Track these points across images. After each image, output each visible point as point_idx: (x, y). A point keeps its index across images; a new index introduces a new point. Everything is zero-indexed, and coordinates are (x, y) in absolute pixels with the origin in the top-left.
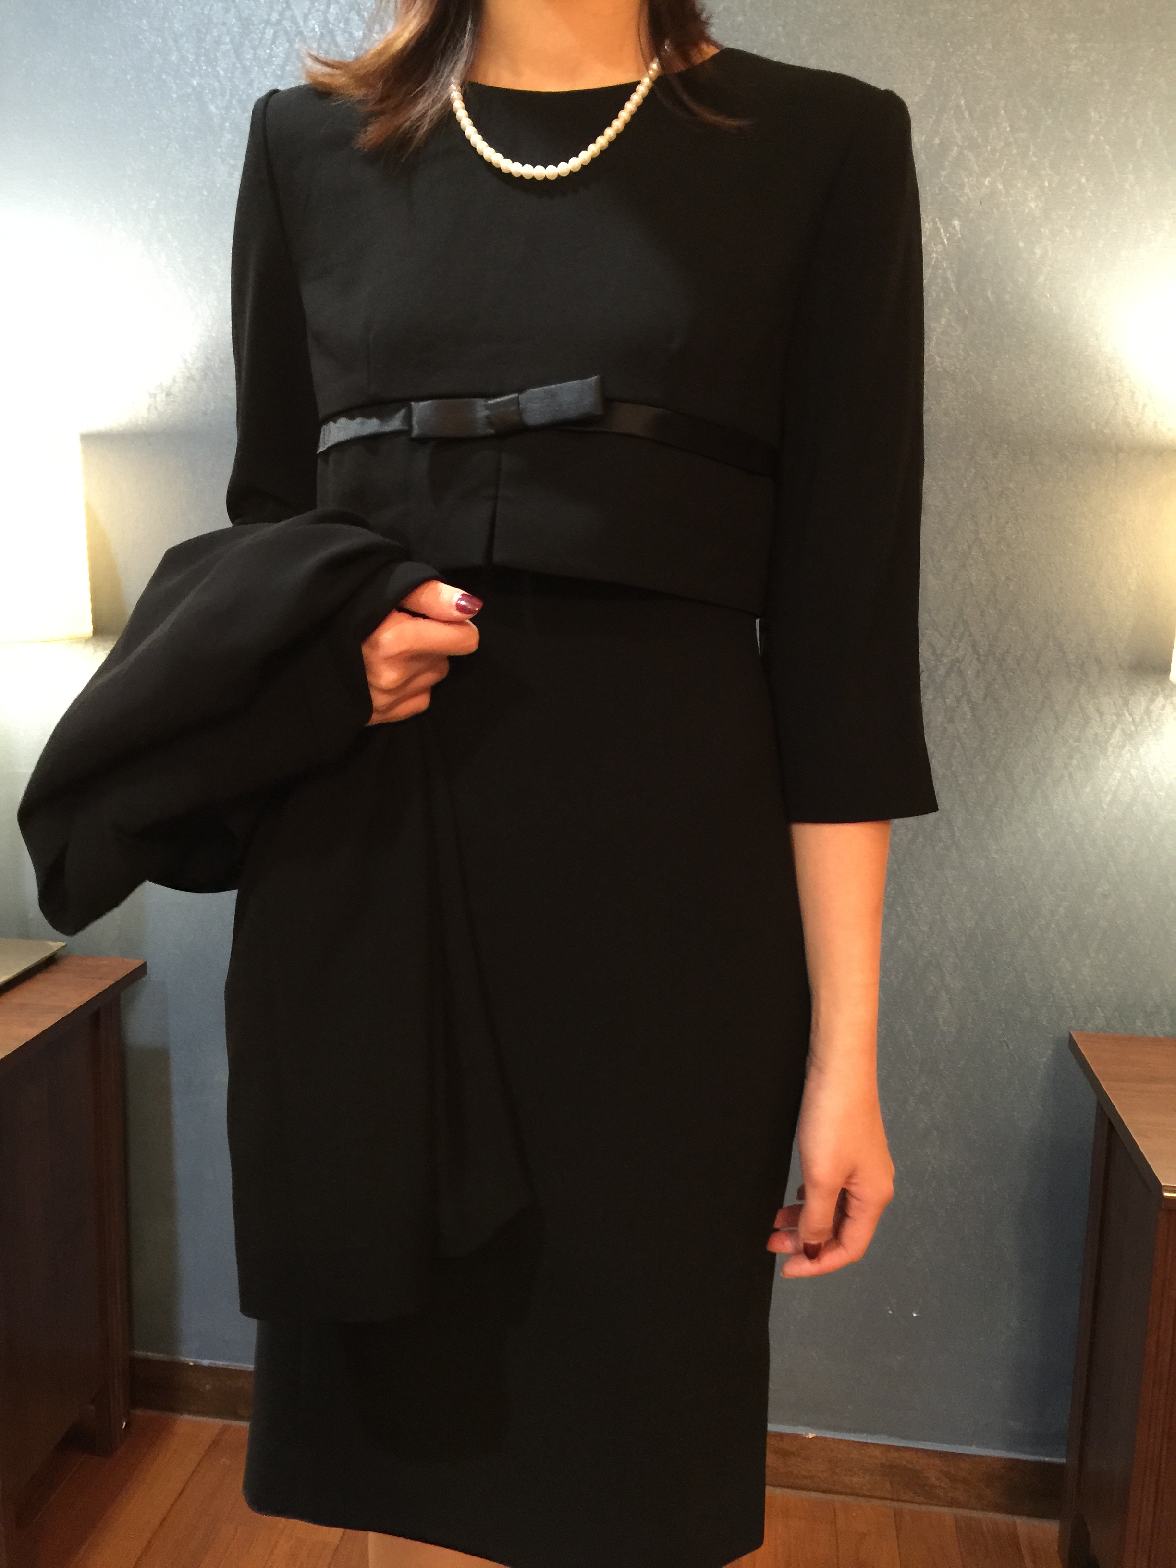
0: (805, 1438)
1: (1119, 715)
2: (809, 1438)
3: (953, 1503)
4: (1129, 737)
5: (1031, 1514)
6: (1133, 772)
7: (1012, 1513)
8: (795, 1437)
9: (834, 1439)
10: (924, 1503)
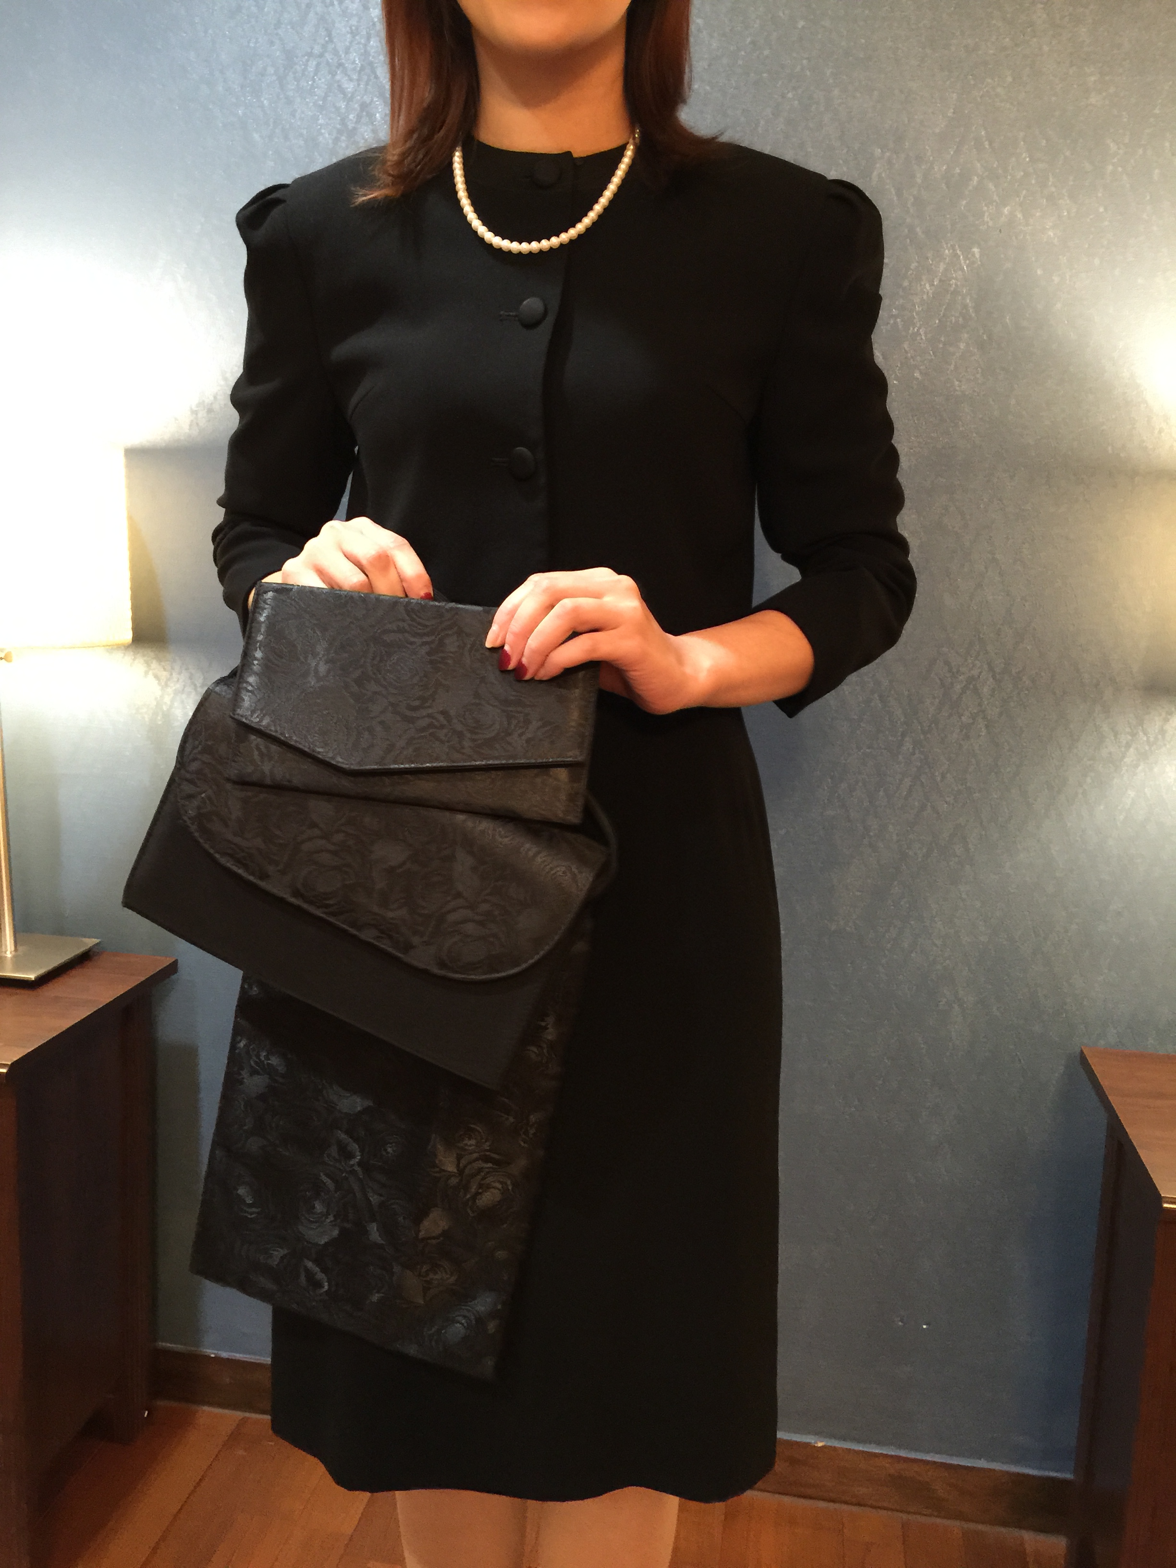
0: (813, 1446)
1: (1134, 735)
2: (817, 1447)
3: (959, 1516)
4: (1144, 756)
5: (1040, 1529)
6: (1147, 791)
7: (1020, 1527)
8: (807, 1445)
9: (844, 1450)
10: (930, 1515)
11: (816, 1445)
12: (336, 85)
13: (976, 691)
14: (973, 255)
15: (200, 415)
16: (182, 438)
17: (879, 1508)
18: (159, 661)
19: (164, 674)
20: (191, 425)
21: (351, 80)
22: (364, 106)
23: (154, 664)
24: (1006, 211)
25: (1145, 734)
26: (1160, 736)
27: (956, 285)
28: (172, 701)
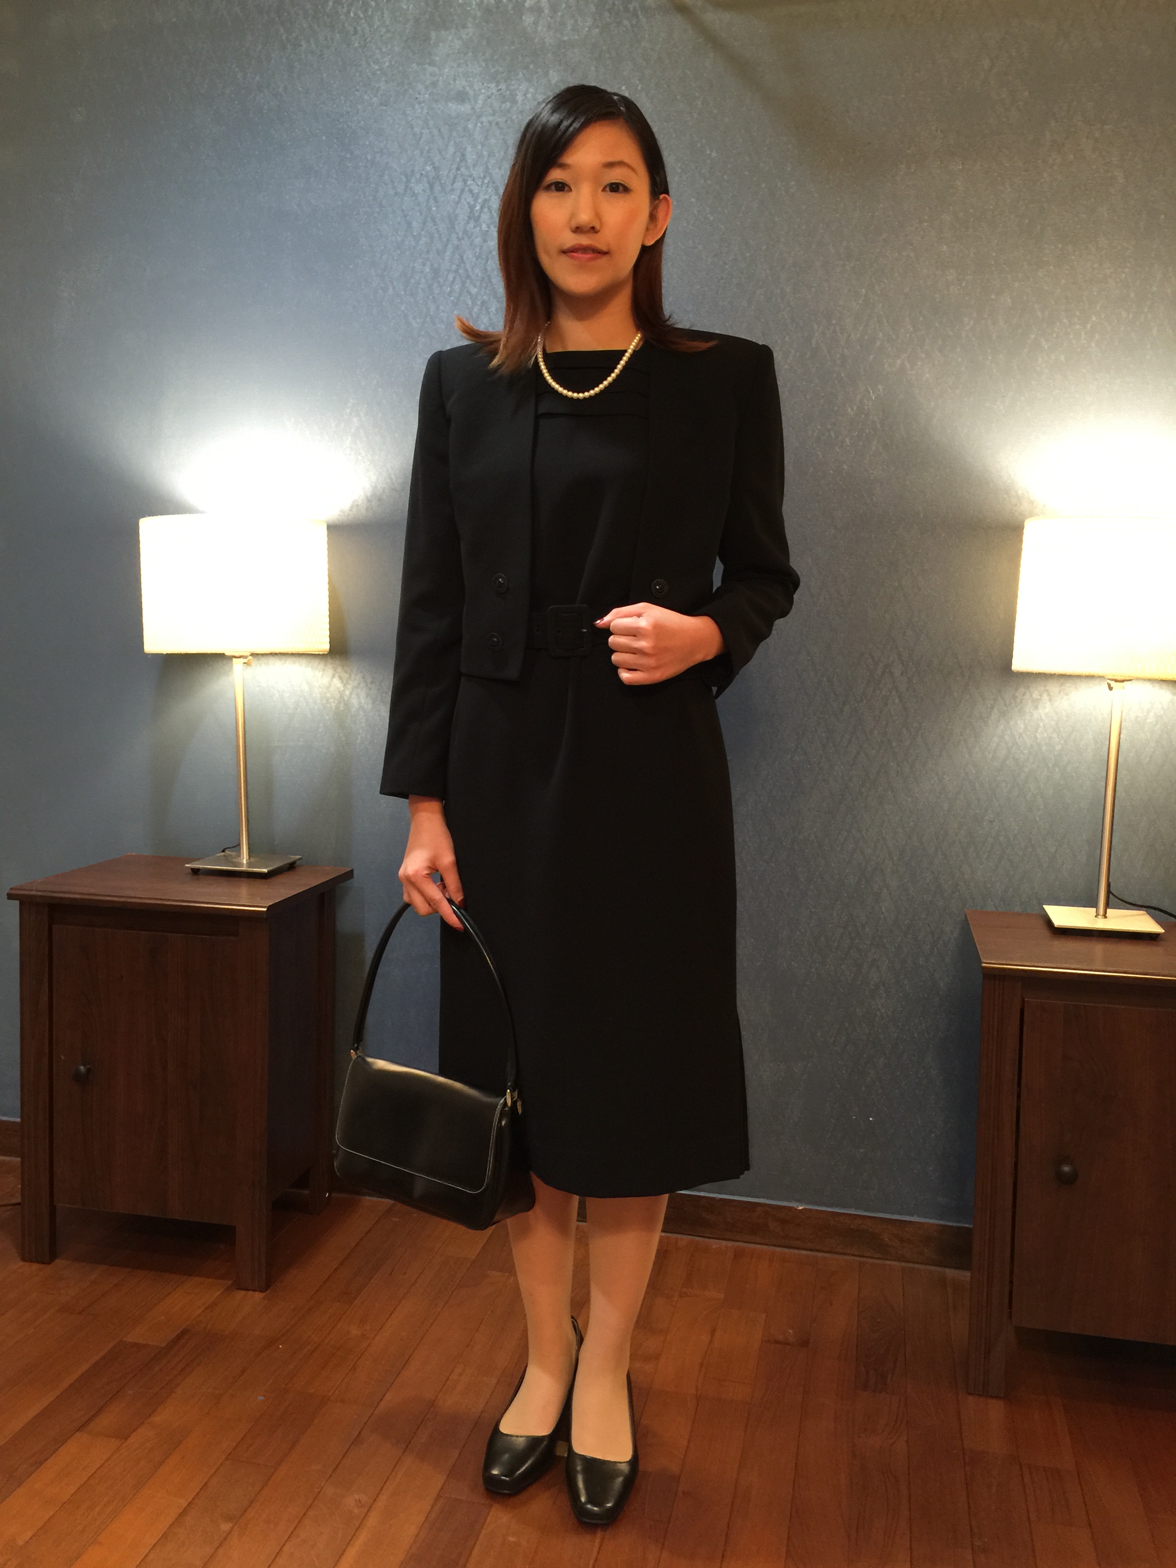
0: (796, 1209)
1: (996, 700)
2: (799, 1210)
3: (901, 1259)
4: (1003, 714)
5: (957, 1268)
6: (1007, 737)
7: (945, 1266)
8: (790, 1209)
9: (817, 1210)
10: (882, 1259)
12: (465, 291)
13: (891, 673)
14: (879, 391)
15: (373, 503)
16: (361, 518)
17: (845, 1254)
19: (346, 676)
20: (367, 509)
21: (475, 286)
22: (483, 303)
23: (339, 669)
24: (899, 361)
25: (1003, 699)
26: (1013, 701)
27: (868, 409)
28: (351, 694)
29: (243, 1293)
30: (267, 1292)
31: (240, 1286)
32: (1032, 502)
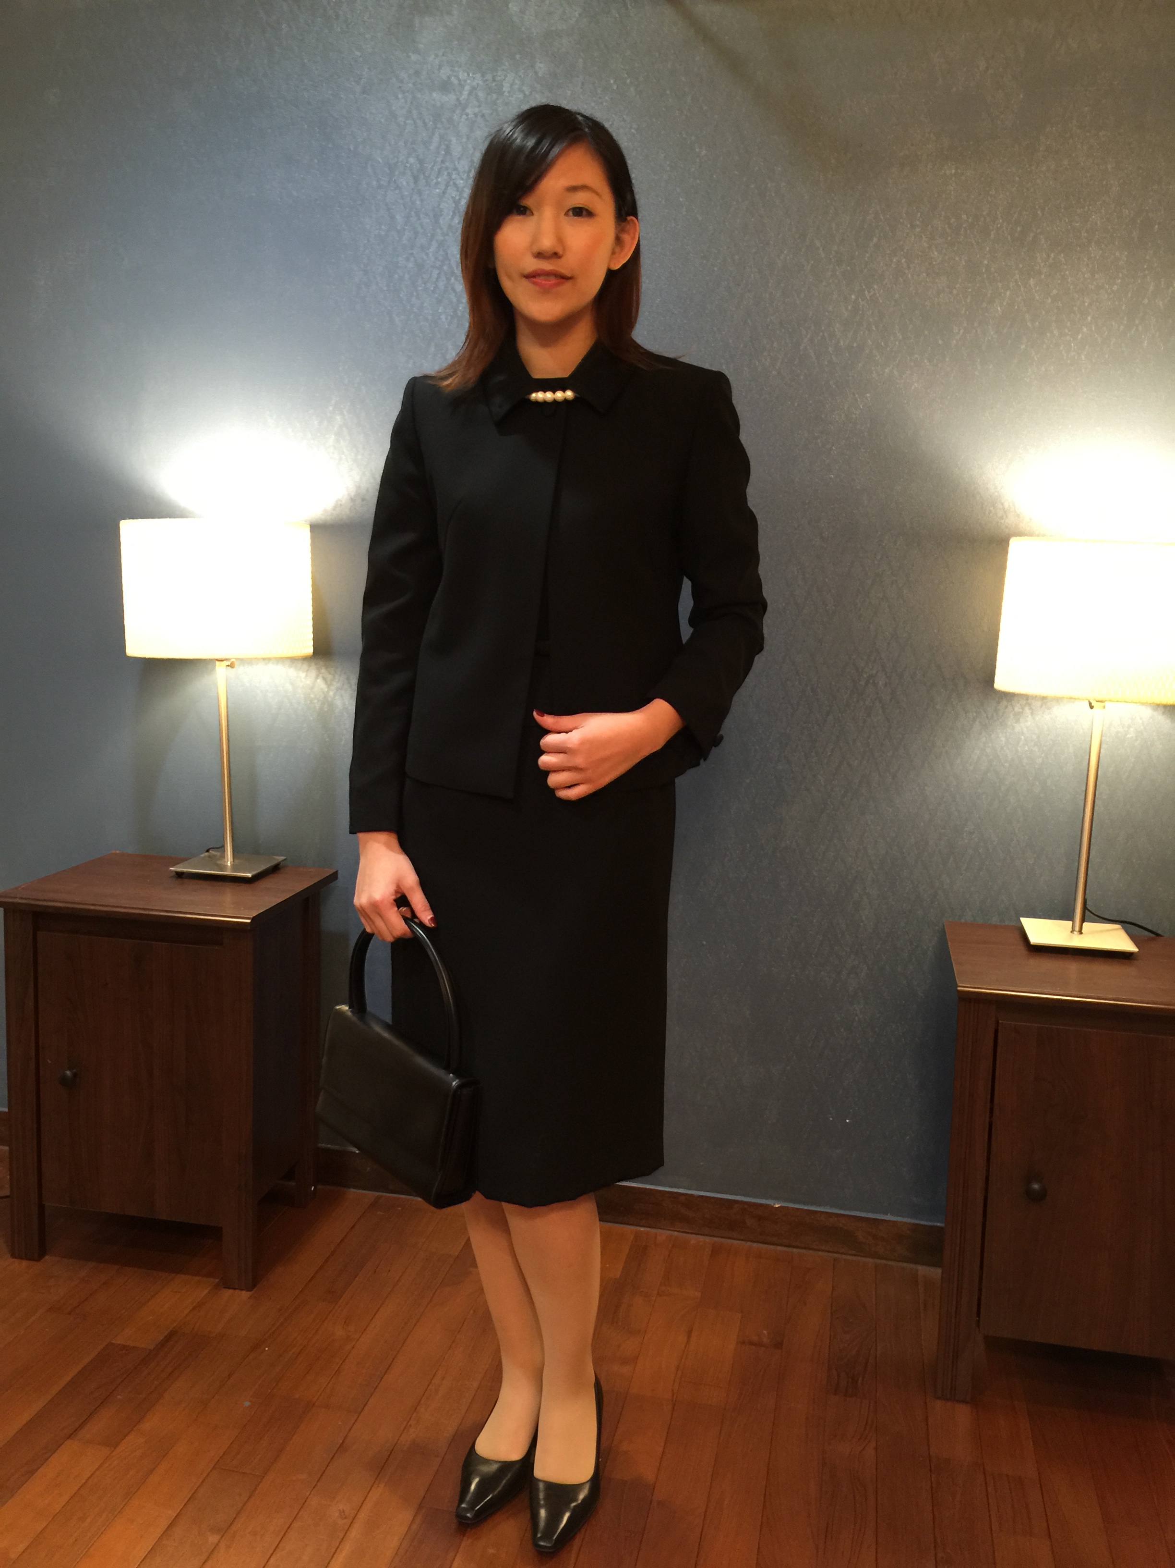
0: (773, 1207)
2: (775, 1207)
3: (875, 1255)
4: (985, 727)
5: (925, 1263)
6: (988, 750)
7: (916, 1263)
8: (767, 1206)
9: (793, 1208)
10: (855, 1255)
11: (775, 1206)
13: (875, 684)
14: (867, 399)
17: (819, 1250)
18: (327, 668)
19: (330, 677)
20: (350, 509)
23: (323, 670)
24: (887, 370)
26: (995, 714)
27: (856, 417)
28: (335, 694)
29: (231, 1291)
30: (253, 1291)
31: (227, 1284)
32: (1018, 516)
